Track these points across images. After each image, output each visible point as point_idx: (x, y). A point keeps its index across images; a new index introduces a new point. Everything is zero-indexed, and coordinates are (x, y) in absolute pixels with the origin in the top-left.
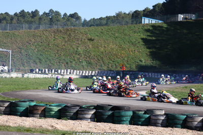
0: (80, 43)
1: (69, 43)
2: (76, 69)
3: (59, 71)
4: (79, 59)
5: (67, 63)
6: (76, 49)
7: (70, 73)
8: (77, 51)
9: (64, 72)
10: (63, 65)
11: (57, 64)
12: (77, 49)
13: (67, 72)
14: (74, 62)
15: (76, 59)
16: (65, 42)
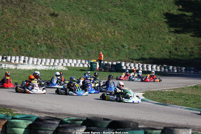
0: (38, 19)
1: (23, 18)
2: (32, 56)
3: (9, 58)
4: (36, 42)
5: (20, 47)
6: (32, 28)
7: (24, 61)
8: (34, 31)
9: (15, 60)
10: (14, 50)
11: (5, 48)
12: (35, 28)
13: (19, 60)
14: (29, 46)
15: (32, 41)
16: (18, 17)
